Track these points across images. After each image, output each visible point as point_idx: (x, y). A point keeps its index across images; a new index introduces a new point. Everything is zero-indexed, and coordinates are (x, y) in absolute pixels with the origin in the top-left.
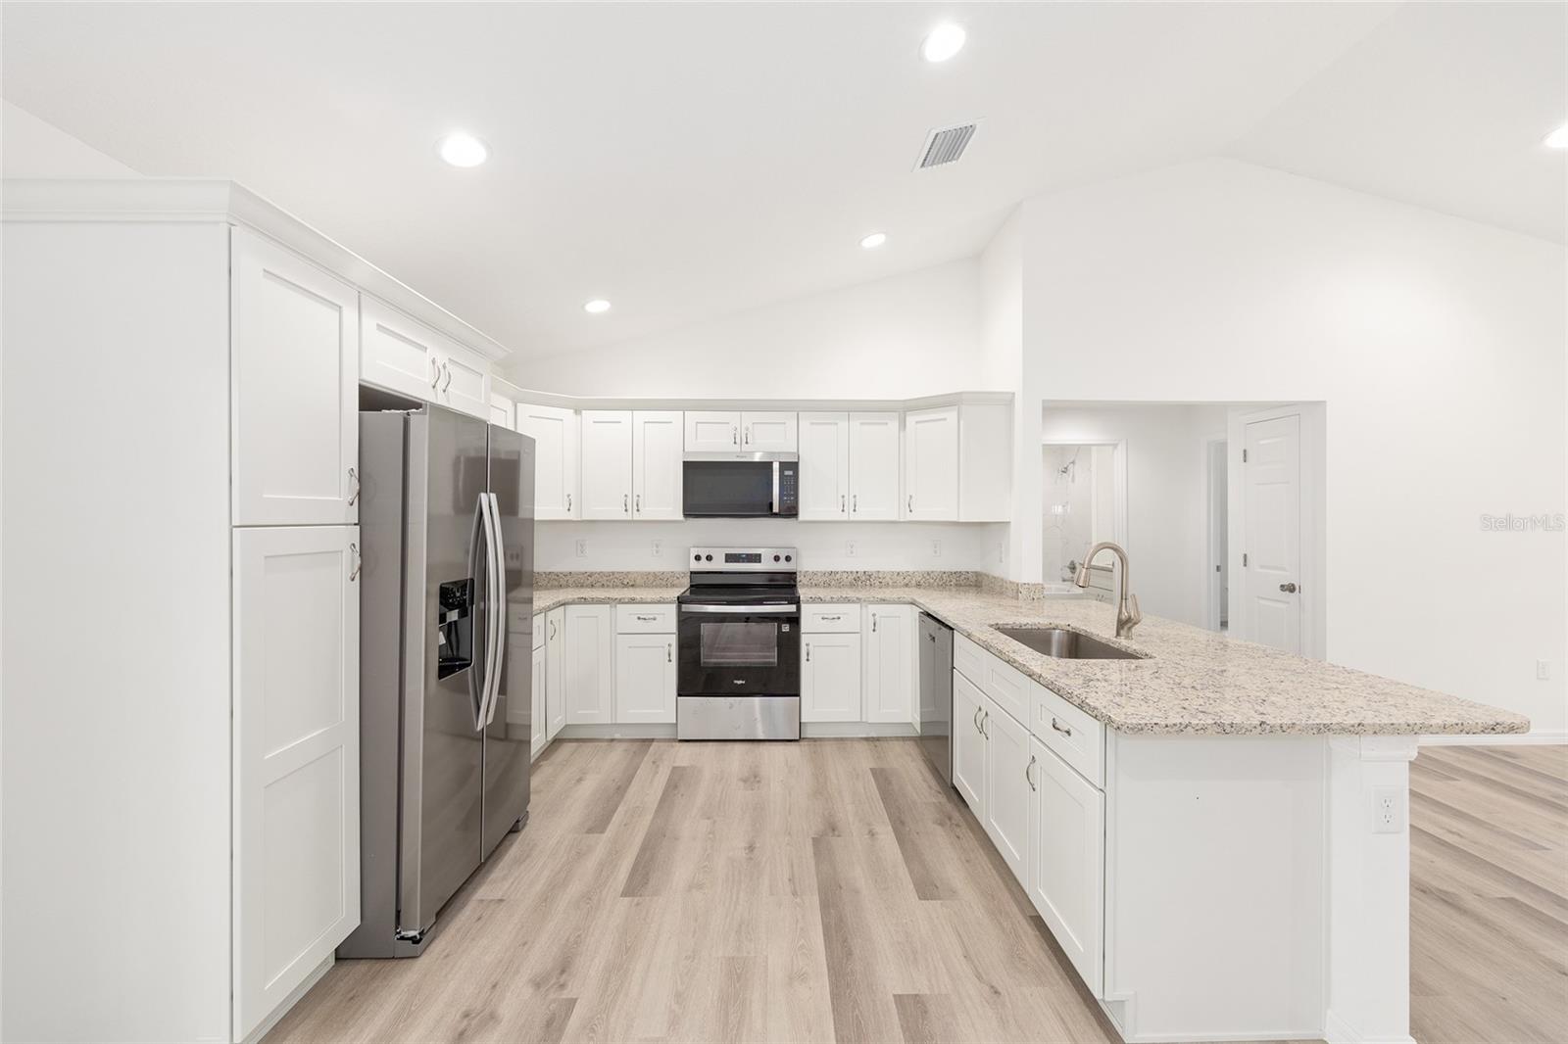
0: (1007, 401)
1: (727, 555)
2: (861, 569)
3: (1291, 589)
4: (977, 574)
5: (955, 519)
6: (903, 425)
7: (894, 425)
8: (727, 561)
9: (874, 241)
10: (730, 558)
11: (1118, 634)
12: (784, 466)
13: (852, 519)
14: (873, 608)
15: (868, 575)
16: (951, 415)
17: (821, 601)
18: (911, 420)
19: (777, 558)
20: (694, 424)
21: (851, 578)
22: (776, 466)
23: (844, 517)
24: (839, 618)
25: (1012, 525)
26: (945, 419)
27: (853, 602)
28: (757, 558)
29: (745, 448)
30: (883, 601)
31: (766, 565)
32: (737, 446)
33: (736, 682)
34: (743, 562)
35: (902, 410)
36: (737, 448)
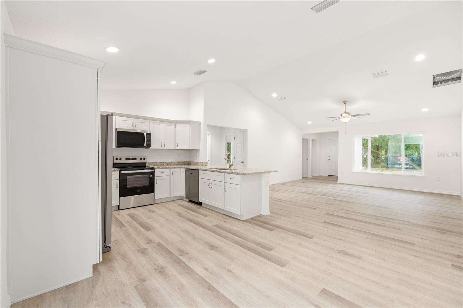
0: (200, 124)
1: (126, 158)
2: (163, 161)
3: (242, 162)
4: (189, 162)
5: (189, 149)
6: (176, 126)
7: (174, 126)
8: (126, 160)
9: (173, 82)
10: (127, 159)
11: (229, 168)
12: (147, 134)
13: (163, 148)
14: (172, 170)
15: (165, 163)
16: (188, 126)
17: (160, 168)
18: (178, 125)
19: (141, 159)
20: (119, 120)
21: (160, 163)
22: (145, 134)
23: (162, 148)
24: (164, 172)
25: (200, 150)
26: (186, 126)
27: (168, 168)
28: (135, 159)
29: (135, 129)
30: (175, 168)
31: (138, 161)
32: (133, 128)
33: (137, 191)
34: (131, 160)
35: (176, 123)
36: (132, 128)
